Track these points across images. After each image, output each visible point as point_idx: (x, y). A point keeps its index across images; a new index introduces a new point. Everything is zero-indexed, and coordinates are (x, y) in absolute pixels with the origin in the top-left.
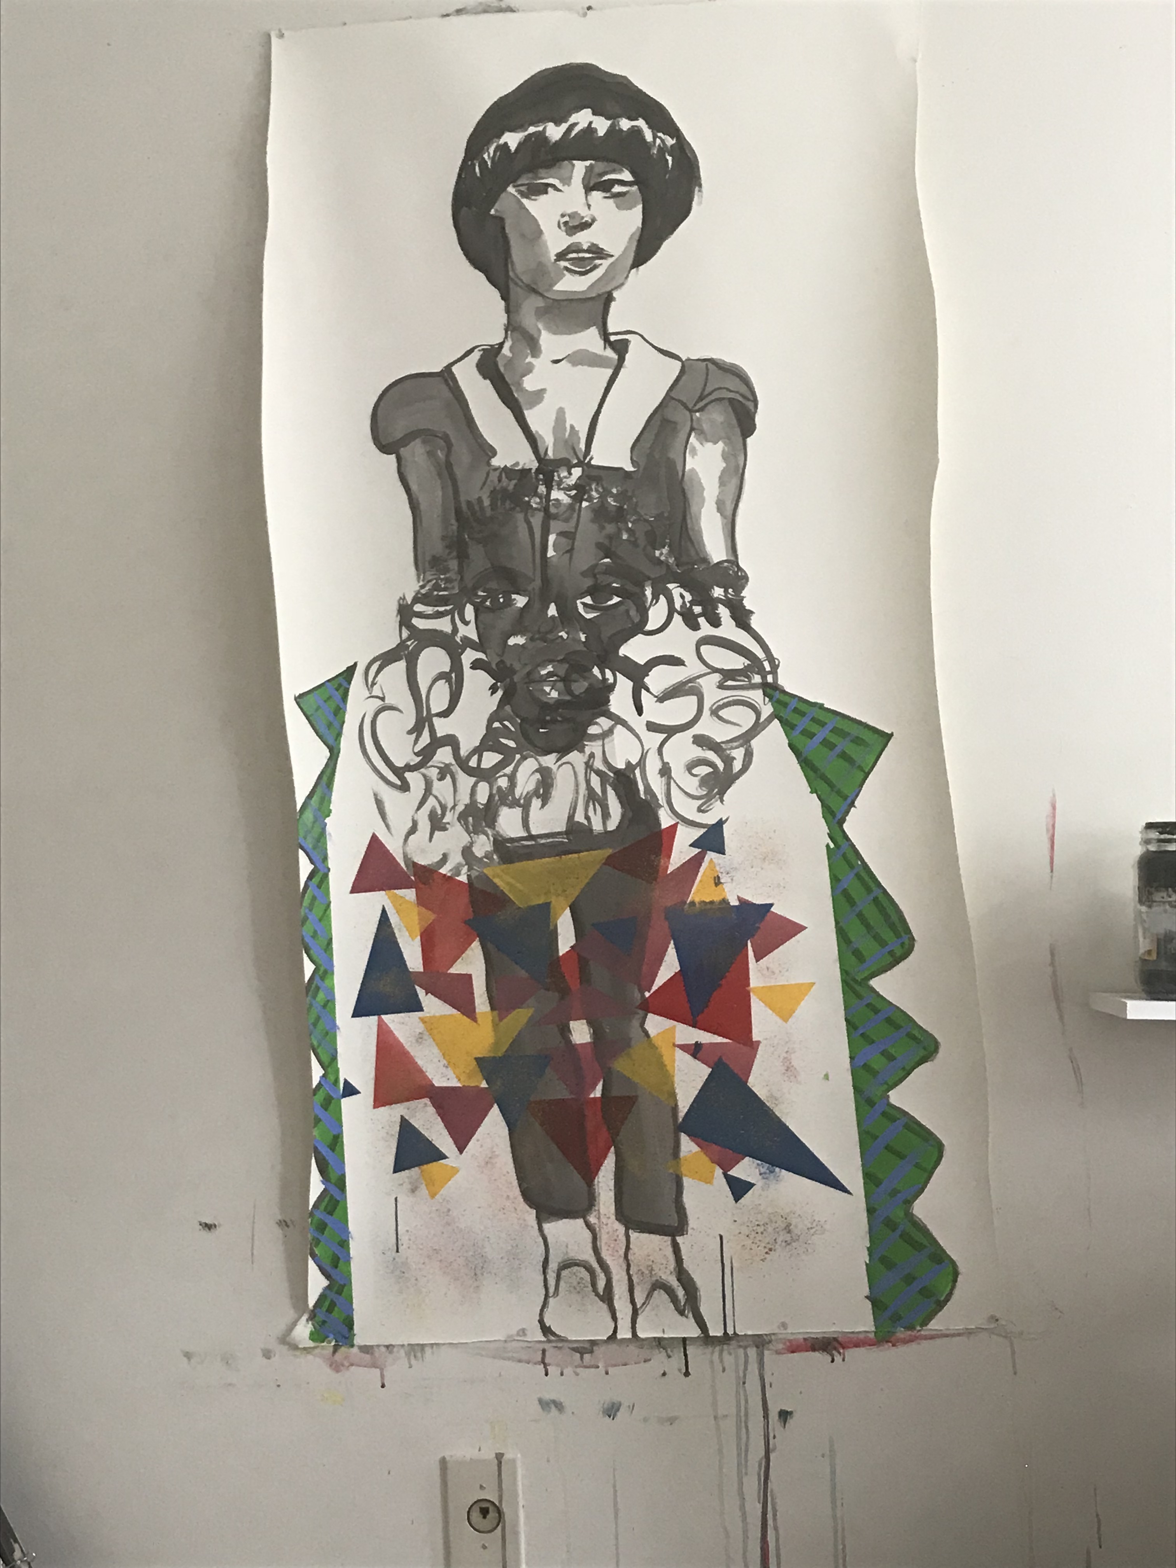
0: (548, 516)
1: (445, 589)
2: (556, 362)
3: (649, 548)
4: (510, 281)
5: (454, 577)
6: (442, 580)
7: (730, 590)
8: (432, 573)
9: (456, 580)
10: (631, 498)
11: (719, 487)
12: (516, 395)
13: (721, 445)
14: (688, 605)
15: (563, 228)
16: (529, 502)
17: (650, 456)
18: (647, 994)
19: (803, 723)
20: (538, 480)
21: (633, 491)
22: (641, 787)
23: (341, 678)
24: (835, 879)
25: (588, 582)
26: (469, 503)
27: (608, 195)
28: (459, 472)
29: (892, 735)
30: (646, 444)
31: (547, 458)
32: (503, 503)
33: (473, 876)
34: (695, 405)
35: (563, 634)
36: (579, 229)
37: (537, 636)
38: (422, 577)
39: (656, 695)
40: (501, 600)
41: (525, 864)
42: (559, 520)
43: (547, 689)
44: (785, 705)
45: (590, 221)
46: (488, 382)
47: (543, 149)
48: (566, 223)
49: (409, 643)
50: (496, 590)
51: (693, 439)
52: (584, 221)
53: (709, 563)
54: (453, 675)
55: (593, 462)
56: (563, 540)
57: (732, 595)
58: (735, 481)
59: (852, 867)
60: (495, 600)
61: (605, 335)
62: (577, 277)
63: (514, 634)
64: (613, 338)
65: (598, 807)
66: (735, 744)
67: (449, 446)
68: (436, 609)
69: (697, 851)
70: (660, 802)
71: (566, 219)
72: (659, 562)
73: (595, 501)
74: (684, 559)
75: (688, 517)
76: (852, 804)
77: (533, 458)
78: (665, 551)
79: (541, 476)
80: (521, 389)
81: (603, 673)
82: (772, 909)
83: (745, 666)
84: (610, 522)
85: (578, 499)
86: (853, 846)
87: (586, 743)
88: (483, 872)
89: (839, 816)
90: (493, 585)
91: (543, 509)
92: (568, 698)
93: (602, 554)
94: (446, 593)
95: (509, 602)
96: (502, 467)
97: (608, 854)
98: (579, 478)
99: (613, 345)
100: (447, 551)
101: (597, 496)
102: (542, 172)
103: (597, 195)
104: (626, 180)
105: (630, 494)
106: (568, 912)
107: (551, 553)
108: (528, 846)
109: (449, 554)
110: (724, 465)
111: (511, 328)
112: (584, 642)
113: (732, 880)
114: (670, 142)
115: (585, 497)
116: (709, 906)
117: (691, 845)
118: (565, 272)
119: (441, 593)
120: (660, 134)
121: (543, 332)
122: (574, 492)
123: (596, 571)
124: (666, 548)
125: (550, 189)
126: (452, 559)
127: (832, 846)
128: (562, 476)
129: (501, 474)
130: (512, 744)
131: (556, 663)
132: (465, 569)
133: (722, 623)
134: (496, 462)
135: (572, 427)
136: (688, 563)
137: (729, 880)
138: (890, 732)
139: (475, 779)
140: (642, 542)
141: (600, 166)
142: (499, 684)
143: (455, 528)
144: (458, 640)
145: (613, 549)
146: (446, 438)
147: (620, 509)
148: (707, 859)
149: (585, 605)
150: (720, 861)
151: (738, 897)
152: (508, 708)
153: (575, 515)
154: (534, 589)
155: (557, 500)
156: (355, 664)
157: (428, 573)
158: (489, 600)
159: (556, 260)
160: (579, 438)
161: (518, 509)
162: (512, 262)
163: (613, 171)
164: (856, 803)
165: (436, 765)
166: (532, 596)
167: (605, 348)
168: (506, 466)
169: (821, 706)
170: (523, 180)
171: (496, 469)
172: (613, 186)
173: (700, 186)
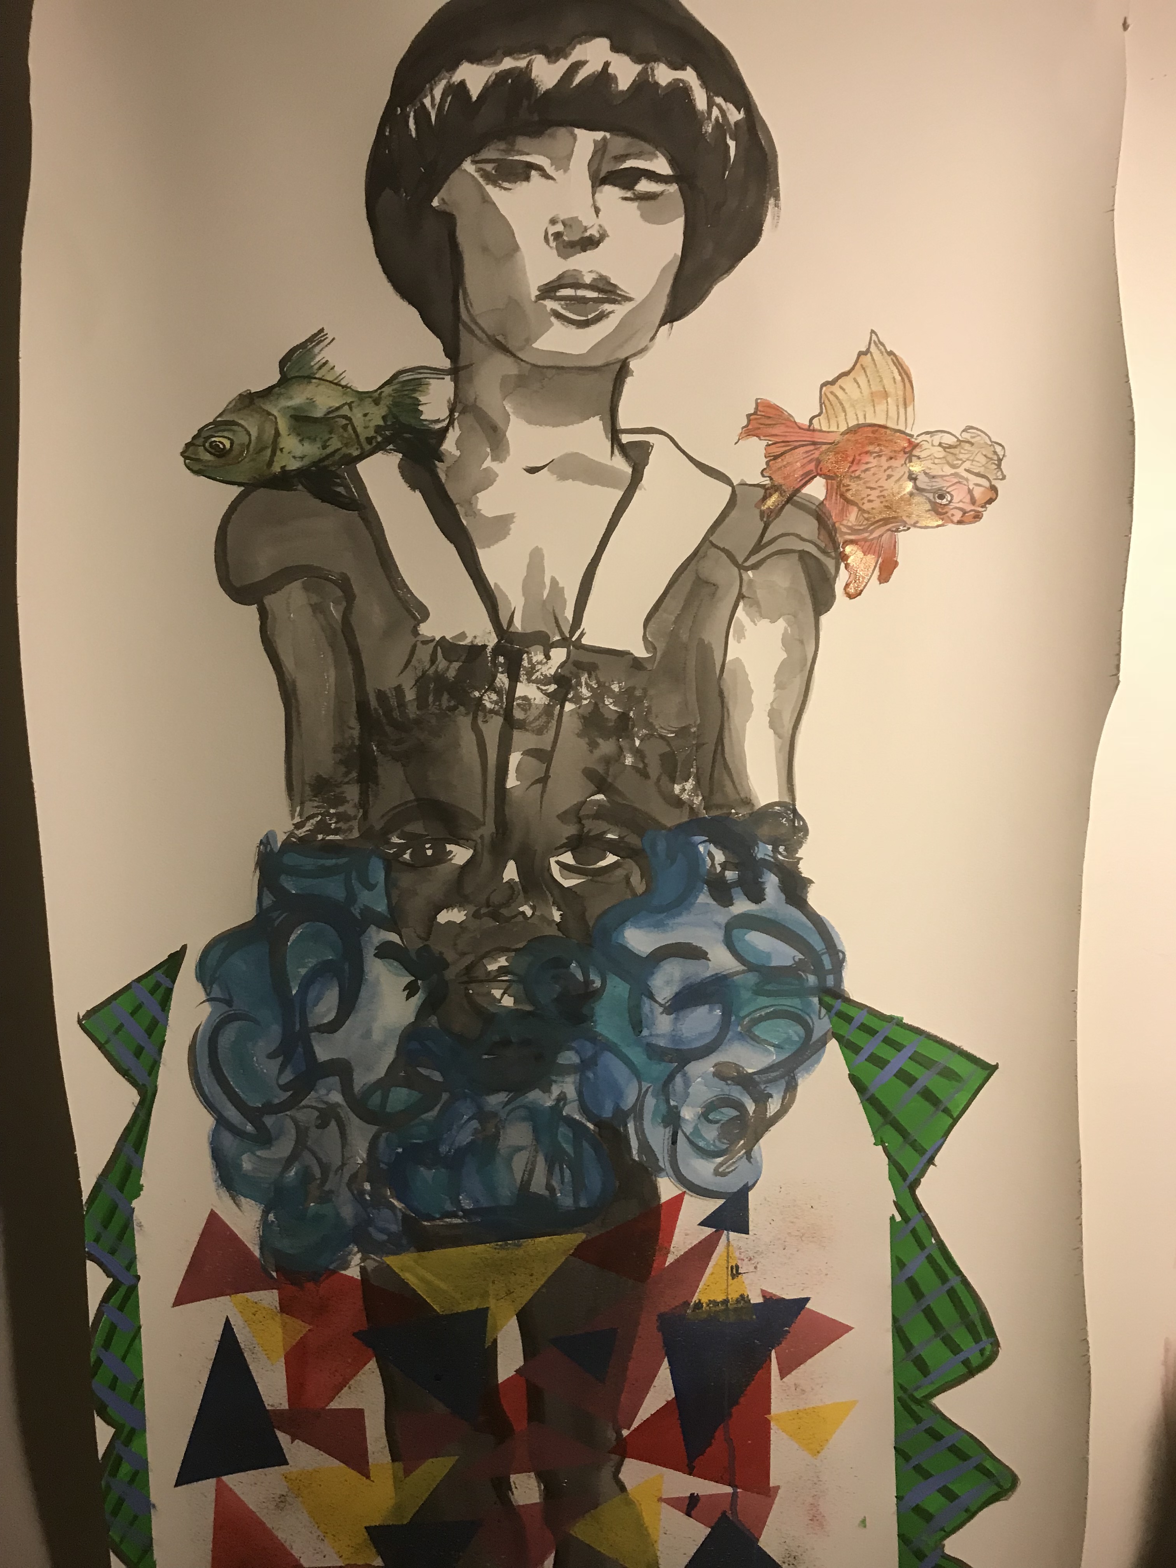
0: (510, 723)
1: (336, 832)
2: (532, 470)
3: (665, 779)
4: (461, 327)
5: (351, 811)
6: (332, 816)
7: (781, 849)
8: (316, 804)
9: (355, 818)
10: (640, 700)
11: (775, 690)
12: (465, 523)
13: (781, 624)
14: (719, 869)
15: (553, 244)
16: (480, 699)
17: (673, 635)
18: (625, 1433)
19: (871, 1046)
20: (495, 665)
21: (645, 690)
22: (634, 1144)
23: (160, 972)
24: (898, 1264)
25: (571, 830)
26: (381, 696)
27: (629, 194)
28: (363, 641)
29: (996, 1067)
30: (668, 616)
31: (512, 629)
32: (438, 697)
33: (369, 1269)
34: (746, 560)
35: (527, 910)
36: (578, 248)
37: (484, 911)
38: (298, 809)
39: (663, 1002)
40: (429, 852)
41: (452, 1253)
42: (527, 730)
43: (497, 993)
44: (848, 1019)
45: (597, 235)
46: (418, 494)
47: (525, 103)
48: (558, 236)
49: (275, 915)
50: (422, 836)
51: (740, 613)
52: (587, 234)
53: (753, 805)
54: (346, 966)
55: (584, 641)
56: (533, 762)
57: (784, 857)
58: (798, 683)
59: (922, 1246)
60: (419, 852)
61: (614, 433)
62: (573, 330)
63: (448, 906)
64: (625, 439)
65: (567, 1173)
66: (774, 1074)
67: (349, 596)
68: (321, 862)
69: (709, 1231)
70: (661, 1164)
71: (559, 228)
72: (678, 802)
73: (585, 702)
74: (718, 799)
75: (726, 734)
76: (931, 1161)
77: (489, 627)
78: (689, 785)
79: (501, 659)
80: (474, 513)
81: (586, 974)
82: (808, 1306)
83: (796, 963)
84: (606, 737)
85: (559, 698)
86: (926, 1218)
87: (554, 1078)
88: (384, 1263)
89: (911, 1178)
90: (417, 827)
91: (502, 712)
92: (528, 1008)
93: (593, 788)
94: (338, 837)
95: (442, 856)
96: (437, 639)
97: (579, 1241)
98: (562, 666)
99: (624, 450)
100: (343, 769)
101: (589, 694)
102: (522, 142)
103: (610, 194)
104: (659, 171)
105: (638, 693)
106: (514, 1322)
107: (512, 782)
108: (456, 1224)
109: (346, 774)
110: (785, 656)
111: (459, 407)
112: (558, 924)
113: (756, 1268)
114: (735, 115)
115: (570, 696)
116: (721, 1307)
117: (699, 1224)
118: (553, 319)
119: (331, 837)
120: (719, 100)
121: (513, 418)
122: (552, 688)
123: (582, 813)
124: (690, 780)
125: (533, 173)
126: (348, 783)
127: (898, 1218)
128: (534, 660)
129: (435, 648)
130: (437, 1076)
131: (513, 954)
132: (371, 799)
133: (766, 897)
134: (426, 630)
135: (554, 582)
136: (719, 807)
137: (752, 1269)
138: (994, 1063)
139: (377, 1127)
140: (654, 770)
141: (619, 144)
142: (420, 982)
143: (356, 733)
144: (356, 912)
145: (609, 780)
146: (345, 585)
147: (623, 717)
148: (724, 1238)
149: (563, 866)
150: (741, 1244)
151: (762, 1291)
152: (433, 1020)
153: (554, 723)
154: (482, 837)
155: (525, 698)
156: (184, 947)
157: (308, 804)
158: (409, 851)
159: (539, 298)
160: (565, 601)
161: (462, 709)
162: (465, 294)
163: (639, 155)
164: (937, 1160)
165: (314, 1104)
166: (479, 847)
167: (612, 452)
168: (443, 638)
169: (898, 1022)
170: (489, 153)
171: (425, 642)
172: (636, 181)
173: (777, 197)
